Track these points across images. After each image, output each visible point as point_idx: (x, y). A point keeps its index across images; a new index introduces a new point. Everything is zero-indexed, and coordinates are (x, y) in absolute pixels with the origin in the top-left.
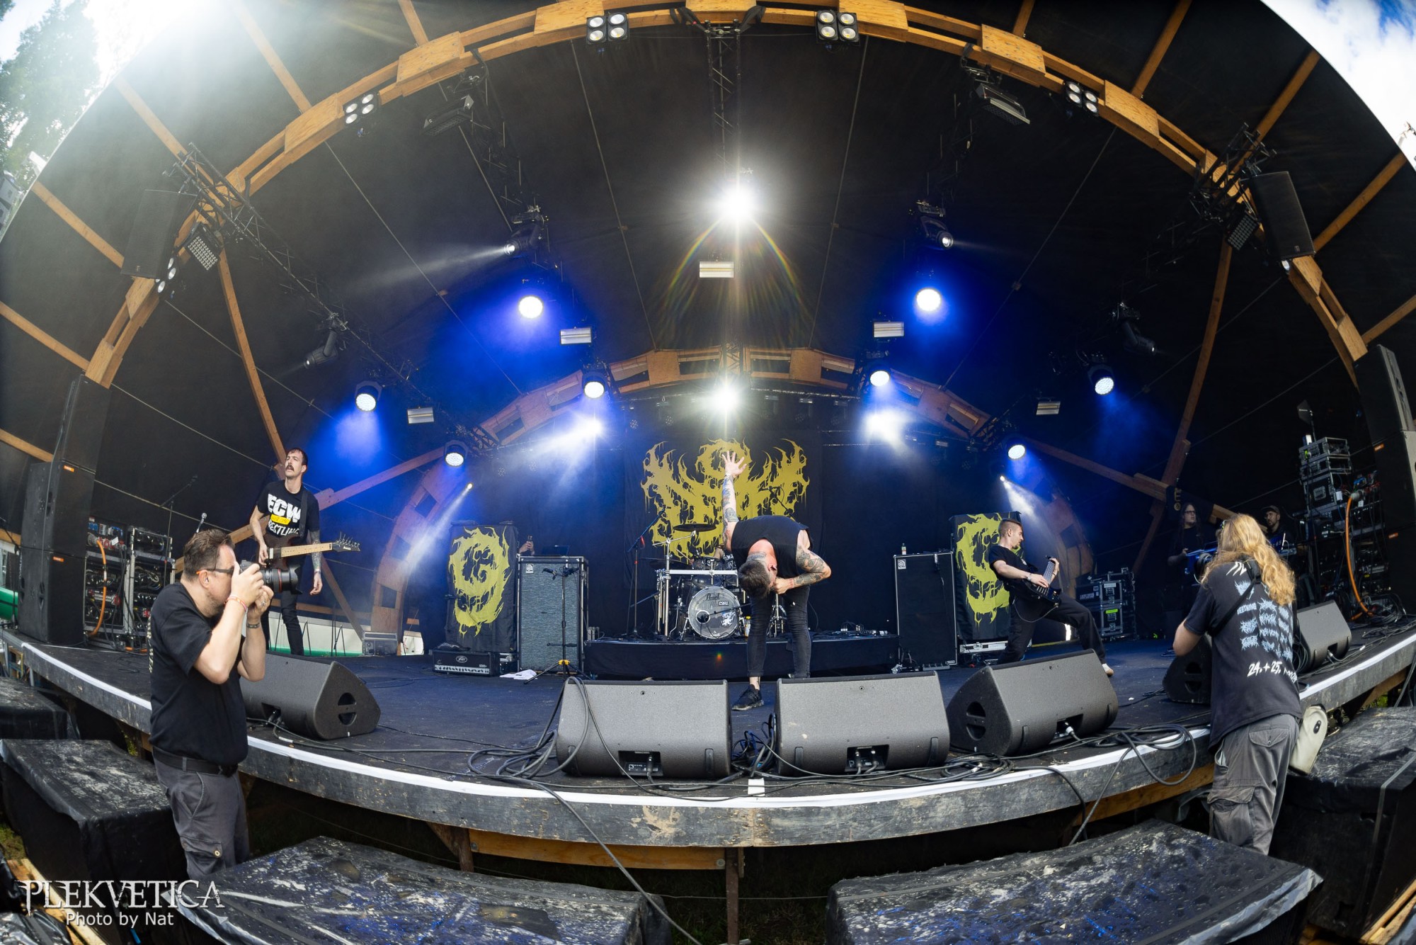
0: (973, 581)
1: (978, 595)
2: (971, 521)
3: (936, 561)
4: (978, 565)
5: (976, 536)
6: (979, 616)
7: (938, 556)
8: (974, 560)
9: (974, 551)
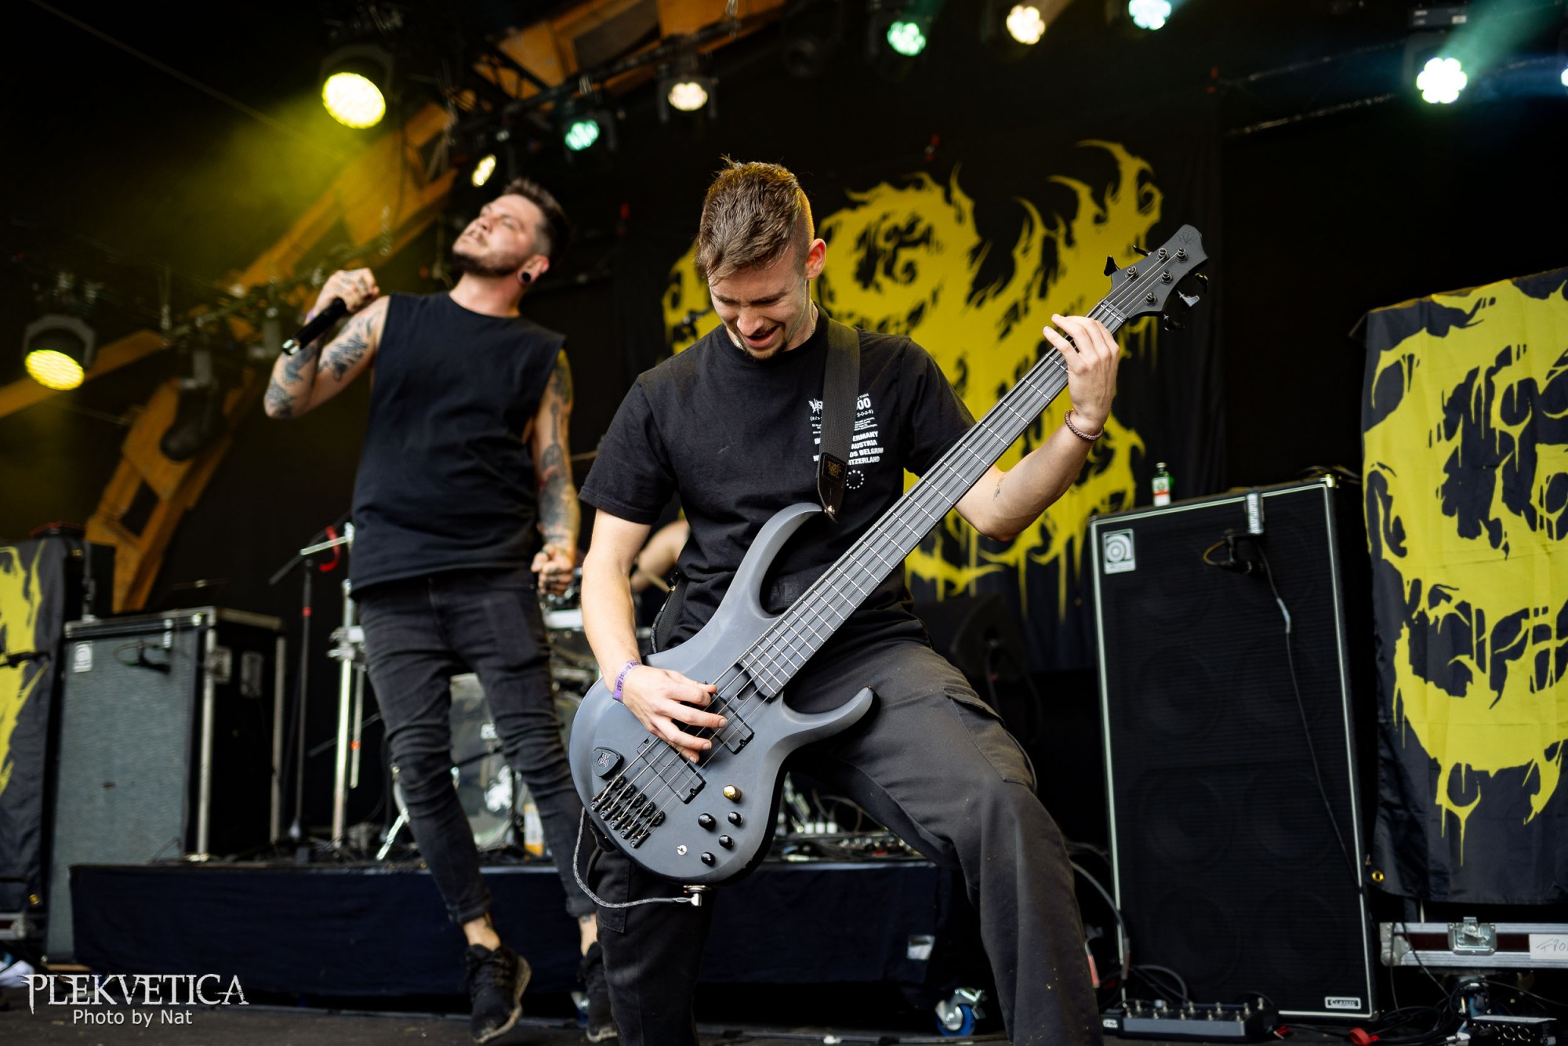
0: (1443, 609)
1: (1468, 675)
2: (1440, 323)
3: (1255, 527)
4: (1468, 530)
5: (1462, 393)
6: (1466, 782)
7: (1267, 505)
8: (1448, 510)
9: (1450, 467)
